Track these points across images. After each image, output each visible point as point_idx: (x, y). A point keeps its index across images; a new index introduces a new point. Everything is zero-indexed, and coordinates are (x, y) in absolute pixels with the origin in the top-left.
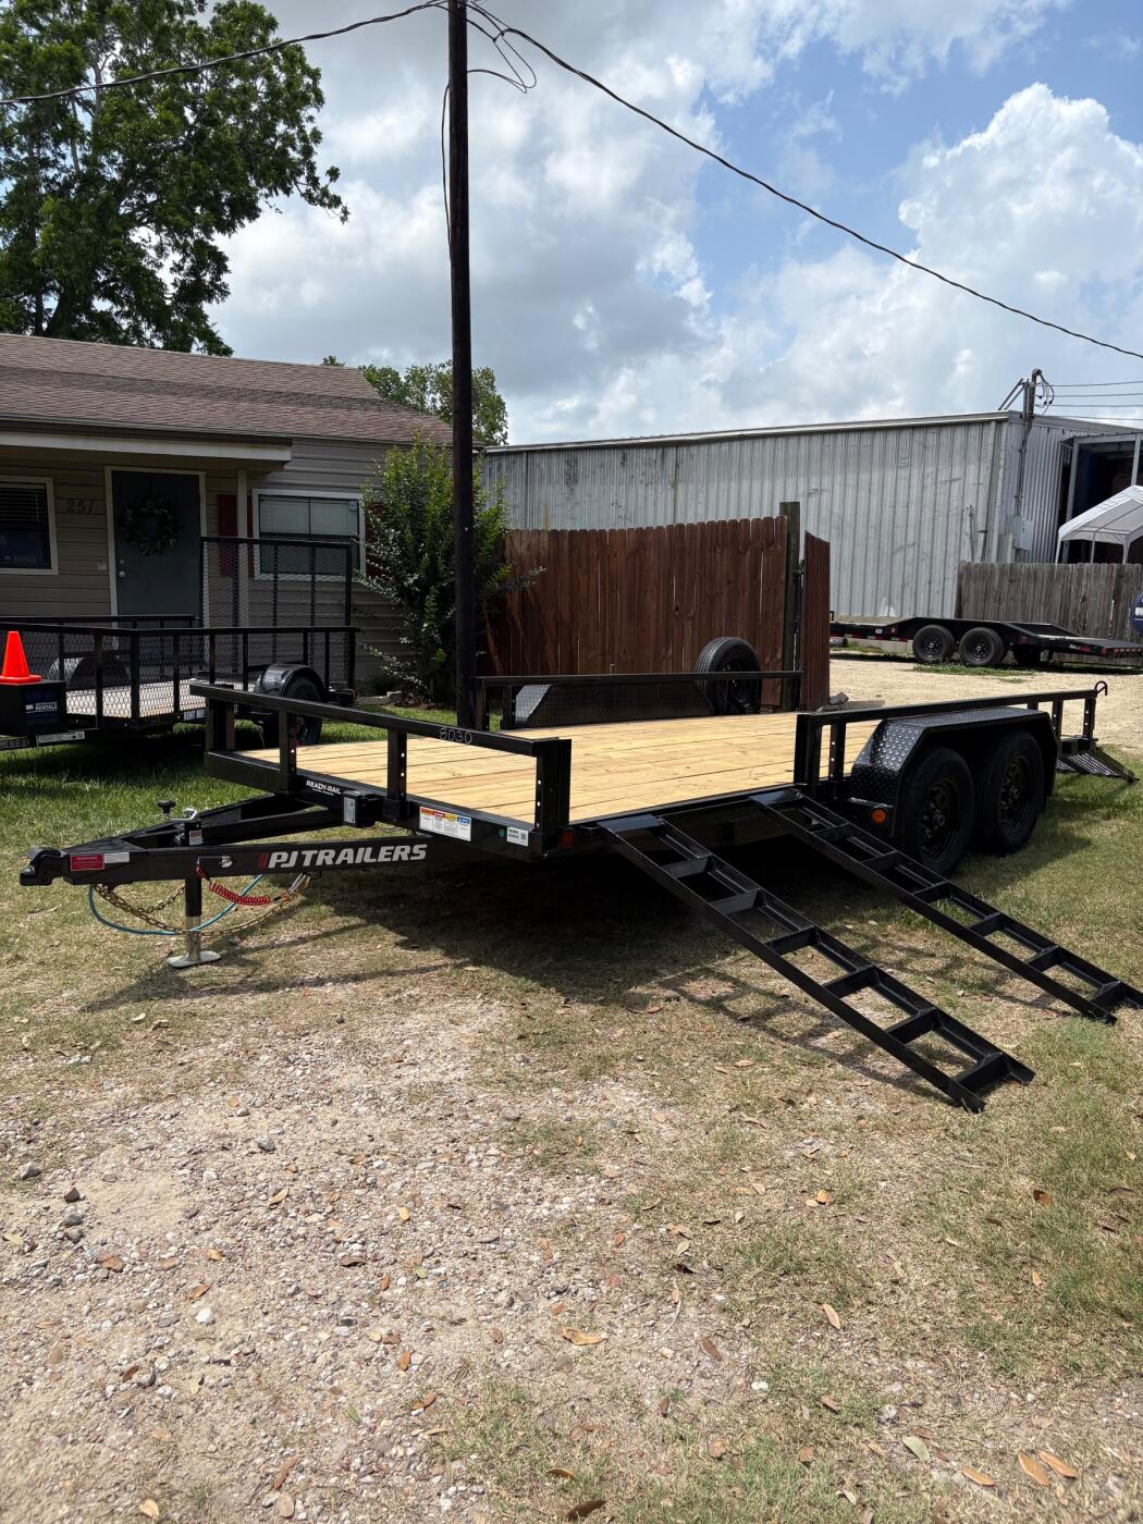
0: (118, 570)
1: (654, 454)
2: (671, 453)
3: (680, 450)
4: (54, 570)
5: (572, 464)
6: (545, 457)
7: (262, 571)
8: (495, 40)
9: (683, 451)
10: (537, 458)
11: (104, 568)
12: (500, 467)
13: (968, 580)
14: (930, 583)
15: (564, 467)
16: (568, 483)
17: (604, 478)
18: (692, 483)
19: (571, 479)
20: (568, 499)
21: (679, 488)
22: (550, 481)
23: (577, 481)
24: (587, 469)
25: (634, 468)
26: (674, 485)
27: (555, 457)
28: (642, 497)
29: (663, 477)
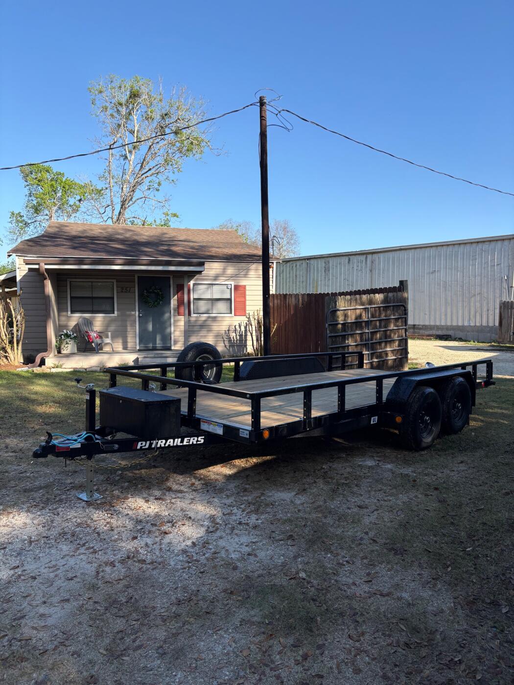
0: (139, 314)
1: (363, 258)
2: (369, 256)
3: (374, 255)
4: (115, 314)
5: (327, 263)
6: (315, 261)
8: (277, 115)
9: (375, 256)
10: (312, 261)
11: (134, 313)
12: (296, 266)
13: (504, 309)
14: (488, 310)
15: (324, 265)
16: (325, 272)
17: (341, 269)
18: (379, 270)
19: (327, 270)
20: (325, 278)
21: (374, 271)
22: (318, 270)
23: (329, 271)
24: (333, 265)
25: (353, 264)
26: (371, 271)
27: (319, 260)
28: (357, 276)
29: (366, 267)
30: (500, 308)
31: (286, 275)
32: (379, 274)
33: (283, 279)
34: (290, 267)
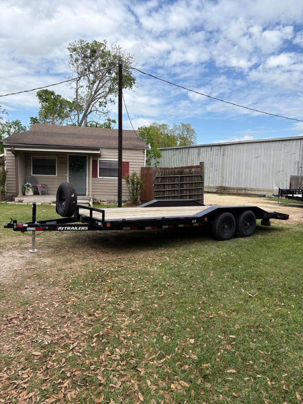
0: (69, 176)
1: (219, 148)
2: (222, 147)
4: (56, 175)
5: (199, 150)
7: (99, 176)
9: (226, 147)
10: (191, 149)
11: (66, 175)
12: (182, 151)
13: (293, 180)
15: (197, 151)
16: (198, 155)
17: (206, 154)
18: (228, 155)
19: (199, 154)
20: (198, 159)
21: (224, 156)
22: (194, 154)
23: (200, 154)
24: (202, 151)
25: (213, 151)
26: (223, 155)
27: (195, 149)
28: (215, 158)
29: (220, 153)
30: (291, 179)
31: (177, 157)
32: (227, 157)
33: (175, 159)
34: (179, 151)
